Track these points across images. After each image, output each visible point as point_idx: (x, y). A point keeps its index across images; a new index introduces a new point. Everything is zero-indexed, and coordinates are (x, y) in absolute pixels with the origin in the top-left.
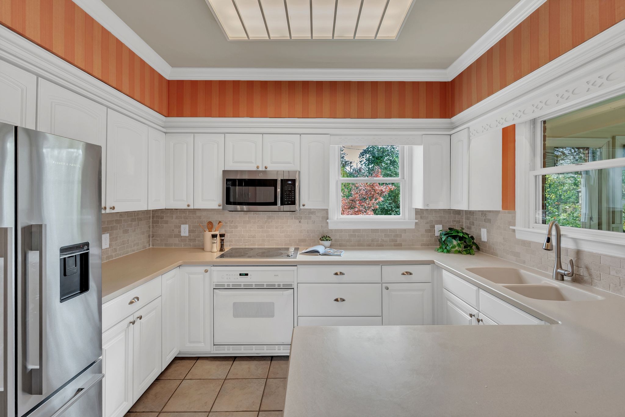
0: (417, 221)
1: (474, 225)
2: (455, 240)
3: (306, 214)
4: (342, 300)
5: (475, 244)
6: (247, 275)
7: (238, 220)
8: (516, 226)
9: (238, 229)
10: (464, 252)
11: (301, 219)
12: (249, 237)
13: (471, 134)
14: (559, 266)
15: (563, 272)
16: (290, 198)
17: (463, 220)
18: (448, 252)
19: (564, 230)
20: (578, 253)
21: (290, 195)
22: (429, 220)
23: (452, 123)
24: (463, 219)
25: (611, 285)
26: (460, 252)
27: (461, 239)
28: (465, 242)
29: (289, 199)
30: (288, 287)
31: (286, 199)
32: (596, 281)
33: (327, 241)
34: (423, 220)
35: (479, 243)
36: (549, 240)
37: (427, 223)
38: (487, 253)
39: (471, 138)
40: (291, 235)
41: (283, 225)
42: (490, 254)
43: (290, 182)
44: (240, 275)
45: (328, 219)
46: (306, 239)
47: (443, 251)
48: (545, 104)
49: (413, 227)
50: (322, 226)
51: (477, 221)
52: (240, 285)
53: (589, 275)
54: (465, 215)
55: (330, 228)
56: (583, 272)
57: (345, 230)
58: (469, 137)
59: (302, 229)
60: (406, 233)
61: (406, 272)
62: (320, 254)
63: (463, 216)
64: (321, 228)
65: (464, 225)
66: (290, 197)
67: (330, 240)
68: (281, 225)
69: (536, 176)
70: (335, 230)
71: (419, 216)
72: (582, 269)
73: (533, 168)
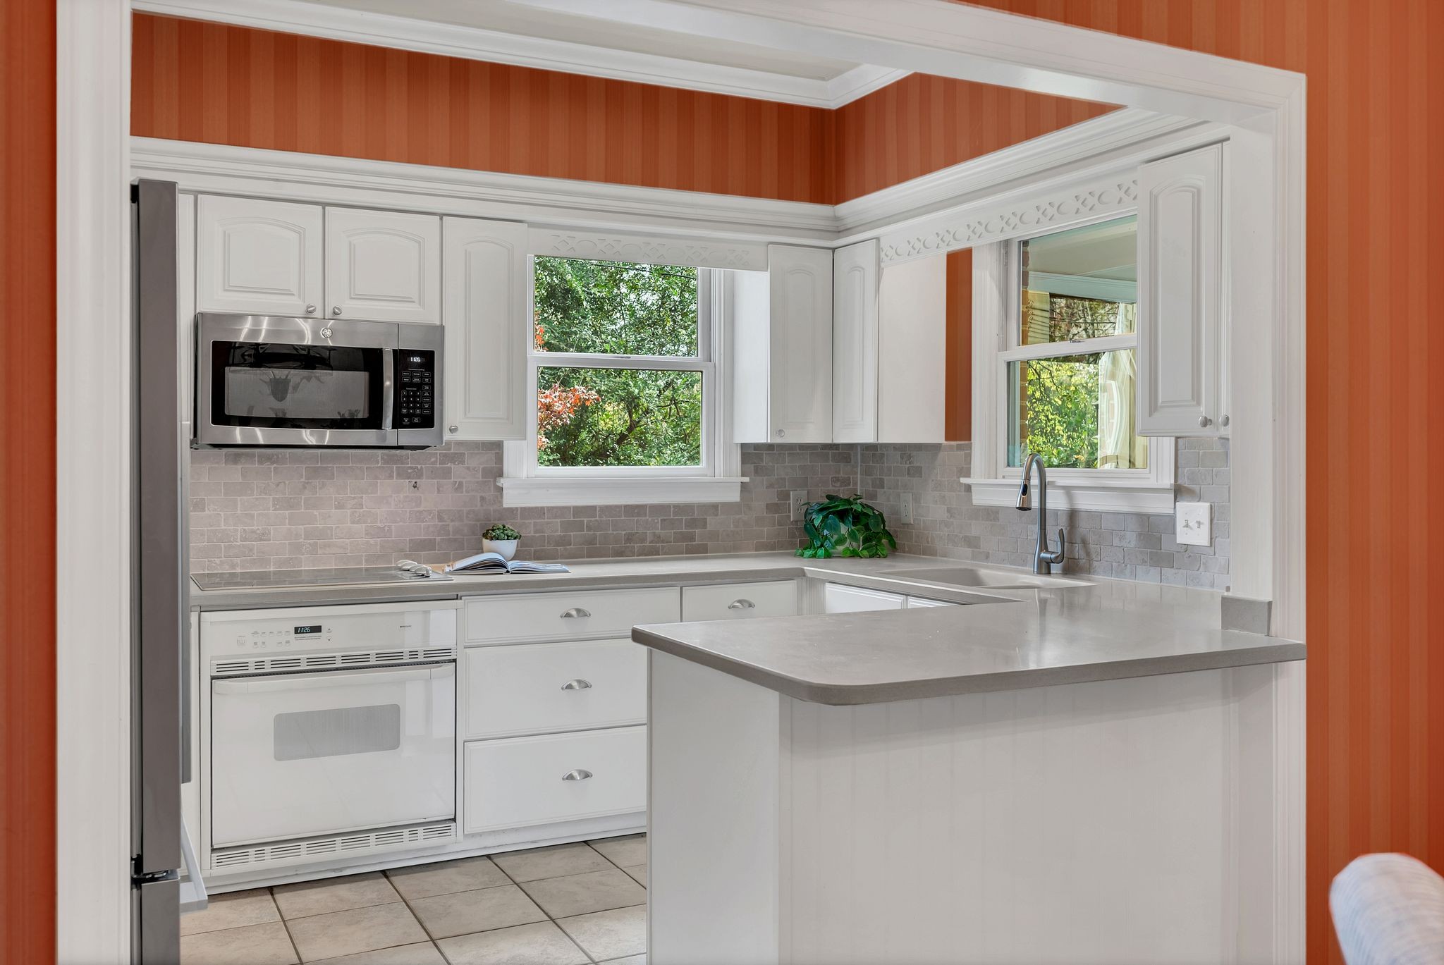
0: (746, 480)
1: (883, 488)
2: (843, 522)
3: (435, 463)
4: (583, 685)
5: (888, 534)
6: (317, 629)
7: (207, 481)
8: (972, 475)
9: (207, 512)
10: (865, 553)
11: (420, 477)
12: (244, 539)
13: (883, 255)
14: (1044, 546)
15: (1049, 556)
16: (418, 408)
17: (857, 477)
18: (828, 556)
19: (1051, 474)
20: (1073, 515)
21: (419, 397)
22: (776, 477)
23: (836, 219)
24: (856, 473)
25: (1114, 564)
26: (854, 555)
27: (857, 518)
28: (867, 527)
29: (414, 408)
30: (439, 658)
31: (404, 408)
32: (1095, 564)
33: (508, 539)
34: (761, 478)
35: (896, 532)
36: (1025, 490)
37: (770, 486)
38: (914, 554)
39: (882, 265)
40: (386, 529)
41: (362, 498)
42: (920, 554)
43: (417, 359)
44: (297, 630)
45: (501, 475)
46: (435, 539)
47: (814, 556)
48: (1020, 219)
49: (734, 496)
50: (483, 499)
51: (890, 475)
52: (297, 662)
53: (1087, 555)
54: (862, 462)
55: (504, 506)
56: (1079, 552)
57: (550, 509)
58: (879, 261)
59: (421, 509)
60: (717, 515)
61: (739, 601)
62: (508, 572)
63: (857, 466)
64: (482, 506)
65: (859, 485)
66: (418, 402)
67: (515, 538)
68: (354, 498)
69: (1009, 364)
70: (523, 509)
71: (751, 467)
72: (1077, 545)
73: (1004, 346)
